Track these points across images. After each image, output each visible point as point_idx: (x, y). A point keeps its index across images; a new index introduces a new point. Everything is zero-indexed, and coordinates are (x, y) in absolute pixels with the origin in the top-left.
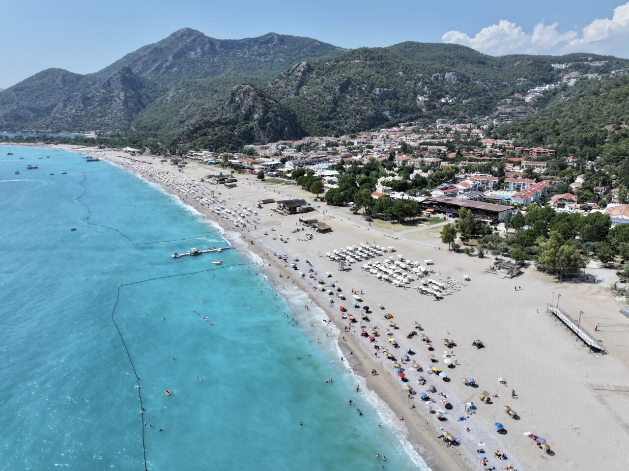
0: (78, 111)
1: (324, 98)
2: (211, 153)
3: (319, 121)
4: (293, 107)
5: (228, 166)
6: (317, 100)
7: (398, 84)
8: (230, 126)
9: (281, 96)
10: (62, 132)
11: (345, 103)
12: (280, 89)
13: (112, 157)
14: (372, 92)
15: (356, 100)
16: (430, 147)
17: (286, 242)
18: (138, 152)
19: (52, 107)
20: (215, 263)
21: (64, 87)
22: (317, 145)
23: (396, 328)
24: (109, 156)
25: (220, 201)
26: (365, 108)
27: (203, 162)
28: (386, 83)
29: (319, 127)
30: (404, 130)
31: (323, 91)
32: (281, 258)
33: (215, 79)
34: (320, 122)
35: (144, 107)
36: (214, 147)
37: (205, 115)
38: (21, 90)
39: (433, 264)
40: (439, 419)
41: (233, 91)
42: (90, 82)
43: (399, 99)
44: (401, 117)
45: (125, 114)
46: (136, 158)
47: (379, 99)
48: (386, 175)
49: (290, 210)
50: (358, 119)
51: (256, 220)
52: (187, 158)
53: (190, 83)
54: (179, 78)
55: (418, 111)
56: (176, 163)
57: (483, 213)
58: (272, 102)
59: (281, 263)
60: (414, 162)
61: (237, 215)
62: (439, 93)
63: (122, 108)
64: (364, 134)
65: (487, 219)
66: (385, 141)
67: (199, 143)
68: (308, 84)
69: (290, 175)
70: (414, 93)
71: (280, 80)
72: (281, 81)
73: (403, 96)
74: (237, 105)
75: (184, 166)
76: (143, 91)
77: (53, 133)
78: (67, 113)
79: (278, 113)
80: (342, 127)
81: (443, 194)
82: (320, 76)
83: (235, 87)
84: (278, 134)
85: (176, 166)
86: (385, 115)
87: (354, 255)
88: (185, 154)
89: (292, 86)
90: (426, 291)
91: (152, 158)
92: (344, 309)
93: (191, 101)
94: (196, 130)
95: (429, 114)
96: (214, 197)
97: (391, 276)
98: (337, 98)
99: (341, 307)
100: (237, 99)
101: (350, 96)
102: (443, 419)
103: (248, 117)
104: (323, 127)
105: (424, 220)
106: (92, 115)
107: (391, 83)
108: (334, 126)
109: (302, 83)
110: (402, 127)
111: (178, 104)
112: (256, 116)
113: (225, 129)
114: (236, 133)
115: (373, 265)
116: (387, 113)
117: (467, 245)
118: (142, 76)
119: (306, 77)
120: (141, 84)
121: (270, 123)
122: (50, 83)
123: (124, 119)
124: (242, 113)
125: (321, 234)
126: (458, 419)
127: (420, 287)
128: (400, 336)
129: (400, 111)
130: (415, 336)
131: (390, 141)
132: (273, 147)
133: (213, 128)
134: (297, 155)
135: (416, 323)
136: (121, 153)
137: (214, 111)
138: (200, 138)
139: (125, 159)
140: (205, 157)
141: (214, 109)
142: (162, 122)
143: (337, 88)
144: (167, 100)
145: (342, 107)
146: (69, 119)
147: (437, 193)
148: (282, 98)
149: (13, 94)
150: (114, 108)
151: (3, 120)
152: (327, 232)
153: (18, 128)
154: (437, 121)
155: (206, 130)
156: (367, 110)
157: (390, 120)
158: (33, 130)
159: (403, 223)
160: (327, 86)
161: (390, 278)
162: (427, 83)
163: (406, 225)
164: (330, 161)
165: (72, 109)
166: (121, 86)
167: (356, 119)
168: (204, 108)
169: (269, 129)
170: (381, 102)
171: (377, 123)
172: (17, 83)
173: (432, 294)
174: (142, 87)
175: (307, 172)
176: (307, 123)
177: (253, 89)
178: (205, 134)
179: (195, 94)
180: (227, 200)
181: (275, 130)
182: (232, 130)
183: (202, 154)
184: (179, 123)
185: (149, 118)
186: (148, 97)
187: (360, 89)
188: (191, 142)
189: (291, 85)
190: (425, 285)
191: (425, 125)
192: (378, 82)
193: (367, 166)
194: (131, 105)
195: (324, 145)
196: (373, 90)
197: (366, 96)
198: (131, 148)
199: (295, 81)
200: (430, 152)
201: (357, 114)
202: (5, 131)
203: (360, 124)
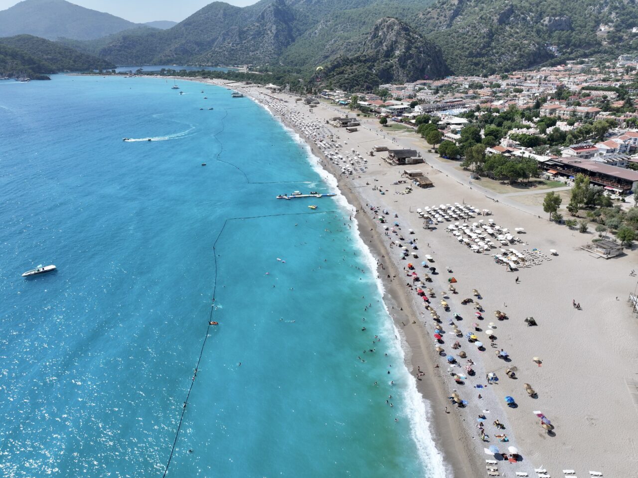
0: (235, 45)
1: (479, 31)
2: (344, 92)
3: (468, 57)
4: (440, 42)
5: (357, 107)
6: (470, 33)
7: (576, 11)
8: (369, 64)
9: (431, 28)
10: (220, 66)
11: (503, 36)
12: (431, 21)
13: (255, 94)
14: (540, 22)
15: (517, 33)
16: (594, 93)
17: (384, 194)
18: (279, 89)
19: (213, 41)
20: (311, 207)
21: (225, 20)
22: (460, 85)
23: (455, 293)
24: (253, 92)
25: (337, 145)
26: (526, 42)
27: (334, 102)
28: (559, 10)
29: (467, 64)
30: (570, 70)
31: (478, 23)
32: (372, 209)
33: (365, 9)
34: (469, 59)
35: (293, 40)
36: (349, 86)
37: (349, 50)
38: (189, 24)
39: (525, 233)
40: (456, 381)
41: (376, 25)
42: (247, 15)
43: (573, 30)
44: (571, 53)
45: (276, 48)
46: (276, 95)
47: (547, 30)
48: (520, 127)
49: (399, 160)
50: (515, 56)
51: (364, 168)
52: (321, 97)
53: (339, 14)
54: (330, 9)
55: (596, 44)
56: (308, 102)
57: (614, 180)
58: (417, 36)
59: (371, 214)
60: (565, 111)
61: (348, 161)
62: (631, 20)
63: (273, 41)
64: (518, 74)
65: (617, 187)
66: (540, 83)
67: (335, 82)
68: (464, 14)
69: (413, 121)
70: (596, 22)
71: (433, 9)
72: (434, 11)
73: (580, 26)
74: (379, 40)
75: (316, 106)
76: (294, 24)
77: (212, 66)
78: (225, 47)
79: (422, 49)
80: (494, 65)
81: (575, 154)
82: (479, 4)
83: (380, 21)
84: (418, 73)
85: (308, 106)
86: (551, 51)
87: (444, 215)
88: (320, 93)
89: (445, 17)
90: (502, 261)
91: (289, 96)
92: (412, 266)
93: (338, 34)
94: (334, 67)
95: (611, 48)
96: (332, 141)
97: (473, 240)
98: (493, 30)
99: (409, 264)
100: (380, 34)
101: (510, 27)
102: (460, 383)
103: (389, 54)
104: (472, 65)
105: (540, 183)
106: (246, 49)
107: (567, 10)
108: (485, 63)
109: (457, 13)
110: (569, 66)
111: (325, 37)
112: (397, 53)
113: (363, 66)
114: (374, 71)
115: (460, 227)
116: (553, 48)
117: (574, 216)
118: (294, 8)
119: (462, 6)
120: (293, 16)
121: (412, 60)
122: (214, 17)
123: (274, 53)
124: (383, 49)
125: (421, 188)
126: (476, 386)
127: (497, 256)
128: (455, 302)
129: (572, 45)
130: (471, 303)
131: (546, 84)
132: (410, 87)
133: (351, 66)
134: (430, 98)
135: (476, 291)
136: (263, 90)
137: (360, 45)
138: (337, 76)
139: (266, 96)
140: (337, 97)
141: (359, 43)
142: (308, 57)
143: (496, 18)
144: (316, 33)
145: (498, 41)
146: (226, 53)
147: (569, 153)
148: (432, 31)
149: (183, 28)
150: (266, 41)
151: (174, 54)
152: (427, 187)
153: (186, 61)
154: (620, 58)
155: (343, 68)
156: (529, 44)
157: (556, 57)
158: (197, 64)
159: (514, 183)
160: (484, 16)
161: (471, 243)
162: (616, 8)
163: (516, 187)
164: (466, 106)
165: (229, 43)
166: (274, 19)
167: (512, 55)
168: (350, 43)
169: (409, 67)
170: (549, 34)
171: (539, 60)
172: (187, 17)
173: (507, 264)
174: (293, 19)
175: (432, 118)
176: (453, 60)
177: (398, 22)
178: (342, 73)
179: (343, 27)
180: (343, 145)
181: (416, 68)
182: (370, 68)
183: (335, 94)
184: (323, 58)
185: (296, 52)
186: (298, 30)
187: (524, 19)
188: (328, 81)
189: (443, 16)
190: (505, 254)
191: (601, 64)
192: (549, 9)
193: (503, 114)
194: (281, 38)
195: (467, 87)
196: (542, 19)
197: (530, 27)
198: (273, 84)
199: (450, 10)
200: (592, 99)
201: (515, 50)
202: (175, 64)
203: (517, 62)
